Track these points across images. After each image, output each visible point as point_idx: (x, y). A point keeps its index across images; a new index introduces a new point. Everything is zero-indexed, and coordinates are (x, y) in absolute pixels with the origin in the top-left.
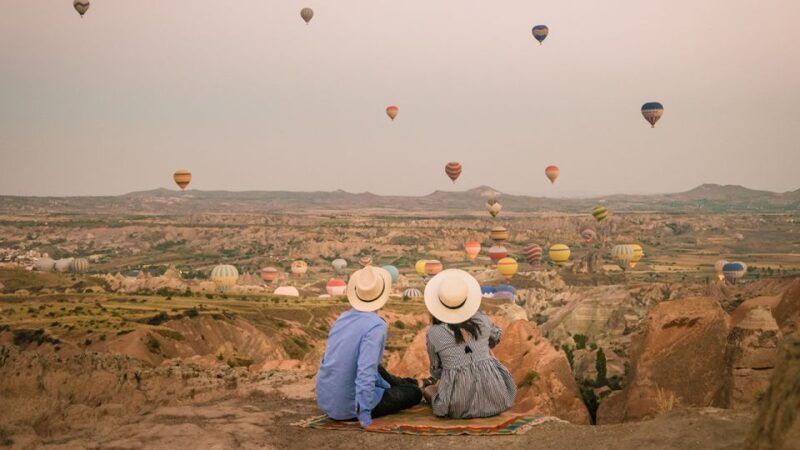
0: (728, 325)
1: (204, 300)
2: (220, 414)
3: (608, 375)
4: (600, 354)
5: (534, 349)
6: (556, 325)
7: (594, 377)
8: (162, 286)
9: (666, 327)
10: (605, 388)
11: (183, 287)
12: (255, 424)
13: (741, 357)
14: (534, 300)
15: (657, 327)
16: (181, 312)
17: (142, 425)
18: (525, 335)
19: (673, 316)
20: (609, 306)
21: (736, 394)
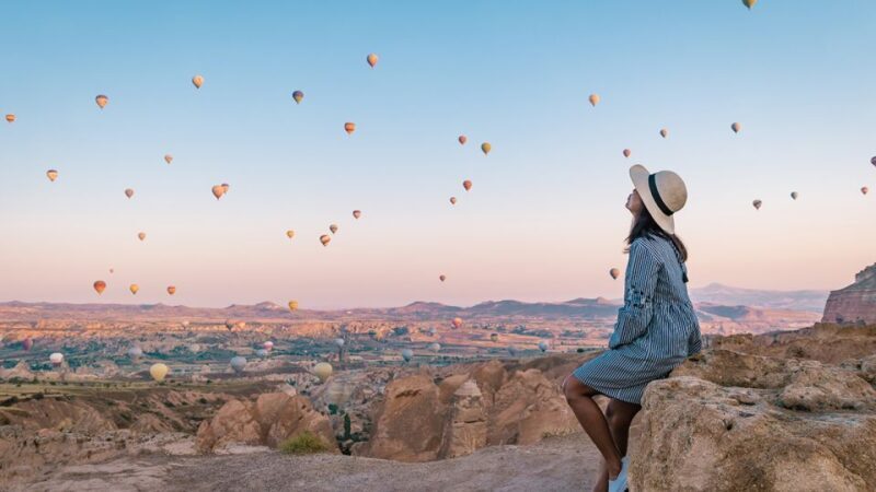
0: (438, 394)
1: (49, 386)
2: (121, 469)
3: (352, 432)
4: (347, 418)
5: (307, 415)
6: (316, 398)
7: (342, 433)
8: (14, 376)
9: (398, 396)
10: (350, 441)
11: (31, 377)
12: (153, 476)
13: (457, 414)
14: (301, 381)
15: (392, 396)
16: (29, 396)
17: (52, 482)
18: (301, 405)
19: (403, 389)
20: (353, 384)
21: (455, 440)
